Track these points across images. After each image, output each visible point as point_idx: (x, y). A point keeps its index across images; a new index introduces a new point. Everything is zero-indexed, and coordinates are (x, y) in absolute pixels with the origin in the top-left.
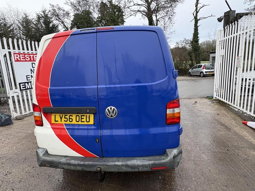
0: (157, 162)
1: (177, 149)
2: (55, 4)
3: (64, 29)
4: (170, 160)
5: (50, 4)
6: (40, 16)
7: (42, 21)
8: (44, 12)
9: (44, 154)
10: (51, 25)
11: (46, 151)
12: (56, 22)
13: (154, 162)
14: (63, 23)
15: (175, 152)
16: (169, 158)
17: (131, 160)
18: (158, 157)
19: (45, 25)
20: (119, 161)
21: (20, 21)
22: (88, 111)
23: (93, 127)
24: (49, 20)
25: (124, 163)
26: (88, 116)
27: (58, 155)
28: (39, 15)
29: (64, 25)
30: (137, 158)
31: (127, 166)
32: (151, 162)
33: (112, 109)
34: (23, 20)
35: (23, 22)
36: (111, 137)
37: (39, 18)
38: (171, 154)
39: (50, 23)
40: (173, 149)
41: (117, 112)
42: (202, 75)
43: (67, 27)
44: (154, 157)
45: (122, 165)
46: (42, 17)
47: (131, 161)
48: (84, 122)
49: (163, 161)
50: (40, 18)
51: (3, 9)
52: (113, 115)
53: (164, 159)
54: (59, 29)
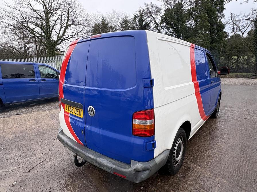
0: (118, 168)
1: (143, 164)
2: (149, 3)
3: (154, 26)
4: (130, 171)
5: (145, 4)
6: (137, 16)
7: (137, 20)
8: (140, 12)
9: (60, 132)
10: (144, 23)
11: (62, 130)
12: (148, 20)
13: (115, 167)
14: (154, 19)
15: (138, 166)
16: (130, 170)
17: (102, 157)
18: (122, 164)
19: (139, 24)
20: (93, 155)
21: (121, 22)
22: (78, 106)
23: (82, 120)
24: (143, 18)
25: (95, 158)
26: (80, 111)
27: (67, 136)
28: (136, 14)
29: (155, 22)
30: (106, 158)
31: (96, 161)
32: (114, 166)
33: (92, 108)
34: (123, 21)
35: (123, 23)
36: (90, 132)
37: (135, 18)
38: (133, 167)
39: (144, 21)
40: (138, 162)
41: (94, 112)
43: (157, 23)
44: (120, 163)
45: (93, 159)
46: (138, 16)
47: (100, 158)
48: (78, 114)
49: (123, 170)
50: (137, 17)
51: (110, 14)
52: (92, 114)
53: (126, 168)
54: (151, 26)
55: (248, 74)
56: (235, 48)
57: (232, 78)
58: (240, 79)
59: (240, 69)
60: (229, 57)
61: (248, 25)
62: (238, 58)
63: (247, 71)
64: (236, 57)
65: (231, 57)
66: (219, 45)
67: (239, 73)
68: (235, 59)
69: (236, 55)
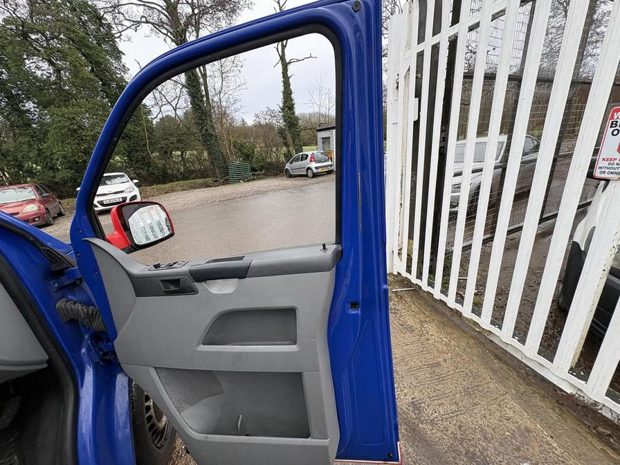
42: (310, 174)
55: (207, 179)
56: (171, 135)
57: (184, 190)
58: (198, 190)
59: (192, 172)
60: (166, 153)
61: (178, 95)
62: (182, 154)
63: (203, 174)
64: (179, 153)
65: (171, 154)
66: (138, 129)
67: (193, 181)
68: (179, 156)
69: (178, 149)
